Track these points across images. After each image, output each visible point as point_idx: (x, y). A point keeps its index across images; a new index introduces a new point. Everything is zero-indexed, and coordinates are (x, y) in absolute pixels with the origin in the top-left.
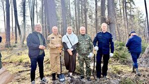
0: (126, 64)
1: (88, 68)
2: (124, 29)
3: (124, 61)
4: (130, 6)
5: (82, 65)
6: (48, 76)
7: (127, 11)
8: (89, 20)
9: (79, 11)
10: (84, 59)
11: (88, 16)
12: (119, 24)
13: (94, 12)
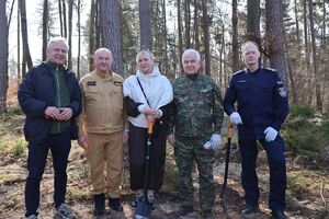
0: (317, 169)
1: (206, 180)
2: (305, 72)
3: (311, 160)
4: (321, 14)
5: (187, 171)
6: (82, 199)
7: (316, 26)
8: (215, 48)
9: (188, 23)
10: (193, 154)
11: (212, 36)
12: (294, 60)
13: (228, 24)
